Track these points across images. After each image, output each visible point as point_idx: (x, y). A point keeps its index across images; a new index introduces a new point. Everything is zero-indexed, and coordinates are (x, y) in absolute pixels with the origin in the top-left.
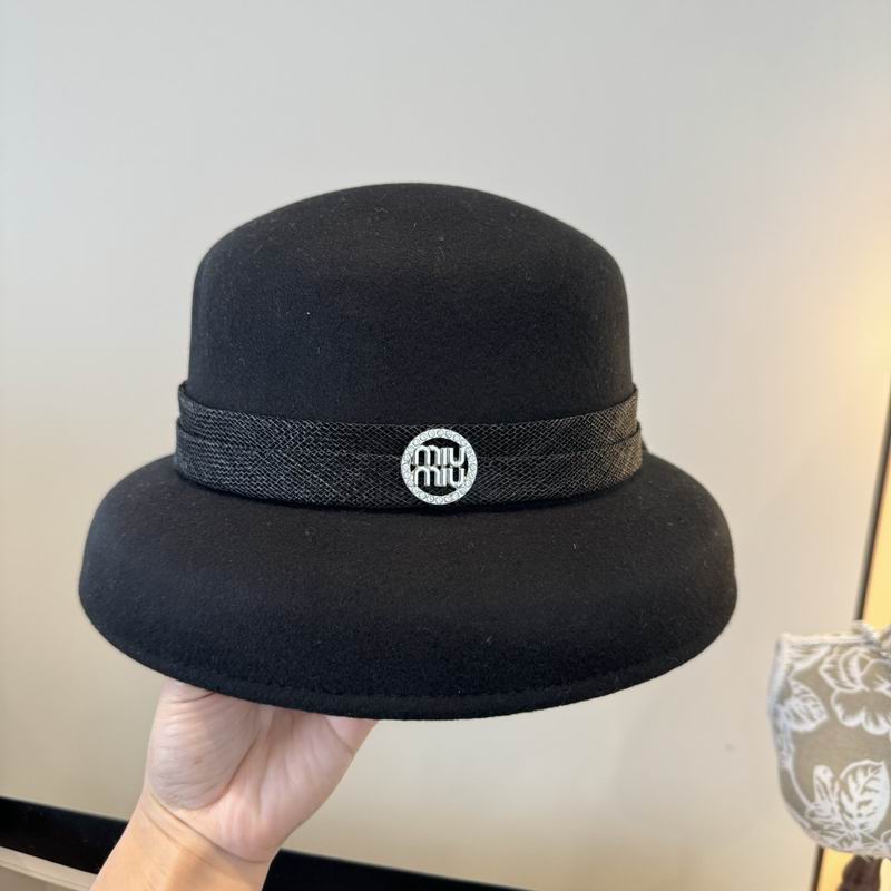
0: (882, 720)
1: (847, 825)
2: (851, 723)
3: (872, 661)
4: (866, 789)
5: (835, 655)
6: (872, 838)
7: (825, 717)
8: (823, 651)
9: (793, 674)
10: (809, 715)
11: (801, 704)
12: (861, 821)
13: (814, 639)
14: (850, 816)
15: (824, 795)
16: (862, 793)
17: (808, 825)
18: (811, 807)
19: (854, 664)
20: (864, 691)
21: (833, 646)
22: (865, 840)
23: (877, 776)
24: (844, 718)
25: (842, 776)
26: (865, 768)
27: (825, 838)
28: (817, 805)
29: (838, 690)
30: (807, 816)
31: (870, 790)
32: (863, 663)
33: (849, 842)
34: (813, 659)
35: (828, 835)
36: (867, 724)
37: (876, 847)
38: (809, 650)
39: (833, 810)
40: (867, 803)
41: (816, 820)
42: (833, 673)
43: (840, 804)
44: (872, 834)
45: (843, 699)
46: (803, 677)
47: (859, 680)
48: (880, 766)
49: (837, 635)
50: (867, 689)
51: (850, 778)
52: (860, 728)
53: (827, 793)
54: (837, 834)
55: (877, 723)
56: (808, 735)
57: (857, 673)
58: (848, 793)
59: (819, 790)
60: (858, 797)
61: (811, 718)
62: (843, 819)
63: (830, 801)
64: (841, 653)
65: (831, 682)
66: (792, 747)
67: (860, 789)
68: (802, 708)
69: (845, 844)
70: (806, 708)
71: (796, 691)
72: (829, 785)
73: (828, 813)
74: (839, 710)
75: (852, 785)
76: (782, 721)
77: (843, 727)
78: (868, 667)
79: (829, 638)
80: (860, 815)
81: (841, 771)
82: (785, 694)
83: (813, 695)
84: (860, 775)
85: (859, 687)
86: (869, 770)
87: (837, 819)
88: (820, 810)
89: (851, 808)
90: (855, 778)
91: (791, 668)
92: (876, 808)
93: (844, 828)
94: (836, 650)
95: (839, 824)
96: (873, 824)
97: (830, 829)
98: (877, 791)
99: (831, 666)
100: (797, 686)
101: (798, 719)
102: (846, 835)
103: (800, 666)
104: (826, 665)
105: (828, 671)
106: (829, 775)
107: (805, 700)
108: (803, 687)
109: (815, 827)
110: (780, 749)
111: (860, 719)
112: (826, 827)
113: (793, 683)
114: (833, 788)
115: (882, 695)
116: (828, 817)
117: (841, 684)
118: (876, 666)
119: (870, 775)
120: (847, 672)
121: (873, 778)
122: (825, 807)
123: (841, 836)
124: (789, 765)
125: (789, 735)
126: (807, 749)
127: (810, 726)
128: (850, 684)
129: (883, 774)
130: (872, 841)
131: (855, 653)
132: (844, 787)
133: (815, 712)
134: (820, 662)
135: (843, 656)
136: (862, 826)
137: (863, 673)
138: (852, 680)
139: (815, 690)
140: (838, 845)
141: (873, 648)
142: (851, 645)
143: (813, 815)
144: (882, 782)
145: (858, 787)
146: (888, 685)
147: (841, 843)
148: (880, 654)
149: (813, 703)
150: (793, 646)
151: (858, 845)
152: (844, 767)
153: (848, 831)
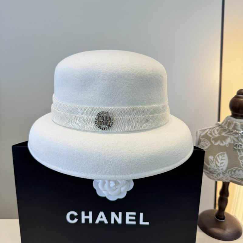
0: (224, 142)
2: (216, 144)
3: (220, 129)
4: (222, 160)
6: (225, 173)
7: (210, 144)
8: (208, 130)
9: (201, 136)
11: (204, 143)
12: (221, 168)
13: (205, 128)
14: (219, 167)
15: (212, 162)
17: (208, 172)
18: (209, 167)
20: (218, 136)
21: (210, 129)
22: (223, 174)
24: (215, 143)
25: (216, 157)
26: (221, 154)
29: (212, 137)
30: (208, 170)
31: (223, 160)
32: (218, 130)
33: (219, 174)
34: (205, 132)
36: (220, 143)
37: (226, 176)
38: (204, 130)
39: (214, 166)
40: (222, 163)
41: (210, 170)
43: (216, 164)
44: (225, 172)
46: (203, 137)
48: (225, 153)
50: (219, 135)
51: (218, 158)
52: (219, 145)
55: (222, 143)
57: (216, 132)
58: (217, 161)
59: (210, 162)
60: (220, 162)
61: (207, 145)
62: (217, 168)
64: (212, 129)
65: (210, 136)
67: (220, 160)
68: (204, 144)
69: (218, 175)
70: (205, 143)
71: (202, 140)
72: (212, 160)
74: (213, 142)
75: (218, 159)
77: (215, 146)
78: (219, 131)
79: (209, 127)
80: (221, 166)
81: (215, 156)
82: (199, 142)
83: (206, 140)
84: (220, 157)
85: (218, 135)
87: (216, 168)
88: (211, 167)
89: (219, 165)
91: (200, 135)
92: (225, 164)
93: (217, 171)
95: (216, 170)
96: (225, 168)
97: (214, 172)
98: (224, 160)
100: (202, 139)
101: (203, 147)
103: (202, 134)
104: (209, 133)
106: (212, 157)
107: (204, 142)
108: (204, 139)
109: (211, 172)
111: (219, 142)
112: (213, 171)
113: (201, 139)
114: (214, 160)
115: (223, 136)
116: (213, 168)
117: (213, 136)
118: (221, 130)
119: (222, 156)
122: (212, 165)
123: (217, 173)
128: (215, 135)
129: (226, 155)
130: (225, 174)
133: (207, 144)
134: (207, 132)
135: (213, 130)
136: (222, 169)
137: (218, 132)
138: (215, 134)
139: (207, 139)
140: (217, 177)
141: (220, 126)
142: (214, 128)
143: (210, 169)
144: (226, 157)
145: (220, 159)
146: (224, 133)
147: (217, 175)
148: (222, 127)
149: (207, 142)
150: (200, 131)
151: (221, 175)
152: (216, 155)
153: (219, 171)
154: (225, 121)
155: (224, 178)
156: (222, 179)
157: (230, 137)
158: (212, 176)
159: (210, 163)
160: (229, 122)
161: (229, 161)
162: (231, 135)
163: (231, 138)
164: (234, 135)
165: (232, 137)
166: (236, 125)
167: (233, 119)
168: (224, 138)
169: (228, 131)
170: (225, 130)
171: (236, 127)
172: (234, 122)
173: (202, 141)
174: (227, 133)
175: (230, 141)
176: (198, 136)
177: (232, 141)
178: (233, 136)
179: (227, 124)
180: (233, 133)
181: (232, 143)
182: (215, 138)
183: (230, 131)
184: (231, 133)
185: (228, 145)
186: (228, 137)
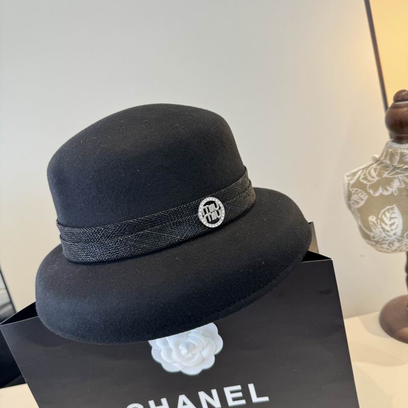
0: (389, 188)
1: (389, 236)
2: (377, 194)
3: (379, 167)
4: (391, 218)
5: (364, 172)
7: (367, 197)
8: (360, 173)
9: (350, 186)
11: (357, 196)
12: (393, 232)
13: (355, 170)
14: (388, 231)
15: (375, 227)
16: (390, 220)
17: (374, 243)
18: (372, 234)
19: (372, 171)
20: (378, 180)
21: (363, 169)
22: (399, 240)
23: (394, 211)
24: (374, 194)
25: (380, 216)
26: (388, 210)
27: (383, 246)
28: (374, 233)
29: (369, 184)
30: (372, 239)
31: (393, 218)
32: (375, 170)
33: (391, 243)
34: (357, 177)
35: (383, 244)
36: (383, 192)
37: (404, 243)
38: (354, 174)
39: (380, 232)
40: (393, 224)
41: (376, 239)
43: (383, 228)
44: (400, 237)
45: (372, 187)
46: (354, 186)
47: (375, 176)
48: (394, 207)
50: (379, 178)
51: (383, 216)
52: (381, 195)
54: (386, 242)
55: (387, 190)
56: (363, 207)
57: (374, 174)
58: (384, 222)
59: (373, 226)
60: (389, 223)
61: (362, 200)
62: (386, 234)
63: (378, 228)
64: (367, 170)
65: (365, 182)
66: (359, 215)
67: (389, 220)
69: (391, 245)
70: (359, 197)
71: (353, 192)
72: (375, 222)
74: (371, 191)
75: (385, 219)
76: (353, 207)
77: (375, 197)
78: (377, 171)
79: (361, 167)
80: (392, 230)
82: (349, 196)
83: (360, 190)
84: (388, 215)
85: (376, 179)
86: (390, 210)
87: (383, 235)
88: (376, 234)
89: (387, 228)
90: (385, 216)
91: (349, 184)
92: (397, 225)
93: (387, 238)
94: (365, 170)
95: (385, 237)
96: (399, 231)
98: (396, 218)
99: (364, 176)
100: (353, 190)
101: (357, 202)
102: (389, 241)
103: (352, 182)
104: (362, 177)
106: (375, 218)
107: (357, 194)
108: (355, 189)
109: (377, 242)
111: (380, 191)
112: (381, 240)
113: (351, 190)
114: (378, 223)
115: (386, 177)
116: (380, 235)
117: (369, 181)
118: (381, 168)
119: (391, 212)
120: (370, 175)
121: (393, 213)
122: (377, 232)
123: (388, 242)
124: (360, 223)
125: (357, 211)
126: (364, 212)
127: (362, 203)
128: (373, 180)
129: (396, 210)
130: (401, 240)
131: (372, 168)
132: (382, 220)
133: (362, 197)
134: (360, 177)
135: (368, 171)
136: (395, 234)
137: (376, 173)
138: (373, 177)
139: (361, 188)
140: (389, 248)
141: (378, 162)
142: (370, 166)
143: (374, 237)
144: (397, 213)
145: (387, 218)
146: (387, 173)
147: (389, 245)
148: (382, 163)
149: (361, 193)
150: (348, 176)
151: (397, 244)
152: (379, 213)
153: (389, 238)
154: (385, 151)
155: (403, 247)
156: (400, 248)
157: (398, 177)
158: (381, 247)
159: (373, 228)
160: (391, 152)
161: (403, 219)
162: (397, 173)
163: (399, 179)
164: (404, 172)
165: (401, 177)
166: (402, 155)
167: (396, 146)
168: (388, 182)
169: (391, 168)
170: (387, 167)
171: (404, 158)
172: (399, 151)
173: (354, 194)
174: (391, 172)
175: (399, 184)
176: (346, 185)
177: (402, 183)
178: (402, 175)
179: (388, 157)
180: (402, 170)
181: (404, 186)
182: (373, 184)
183: (395, 168)
184: (398, 171)
185: (397, 192)
186: (394, 178)
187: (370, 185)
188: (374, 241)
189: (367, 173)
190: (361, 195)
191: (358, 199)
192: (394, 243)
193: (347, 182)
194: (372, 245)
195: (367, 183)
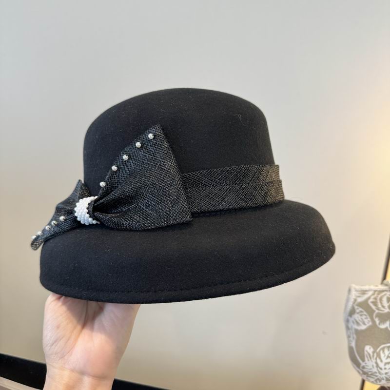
1: (380, 373)
2: (383, 326)
4: (388, 357)
5: (376, 295)
7: (370, 323)
8: (370, 293)
9: (356, 303)
10: (364, 323)
11: (360, 317)
12: (386, 371)
13: (366, 288)
14: (381, 369)
15: (369, 359)
16: (387, 359)
17: (361, 372)
18: (363, 364)
19: (385, 300)
20: (389, 313)
21: (375, 291)
22: (387, 380)
24: (379, 324)
25: (378, 351)
26: (388, 347)
27: (369, 378)
28: (366, 363)
29: (377, 311)
30: (361, 368)
32: (388, 299)
34: (366, 296)
35: (370, 377)
38: (364, 292)
39: (373, 366)
40: (388, 363)
41: (365, 370)
42: (375, 303)
43: (376, 363)
45: (379, 315)
46: (360, 305)
47: (386, 307)
49: (377, 286)
51: (381, 352)
52: (386, 329)
53: (371, 358)
54: (374, 377)
56: (362, 331)
57: (385, 303)
58: (380, 358)
59: (367, 357)
60: (385, 360)
61: (364, 324)
62: (378, 370)
63: (372, 361)
64: (379, 294)
65: (374, 307)
66: (355, 336)
67: (386, 357)
68: (360, 319)
69: (378, 381)
70: (362, 319)
71: (358, 311)
72: (371, 354)
73: (371, 367)
74: (377, 321)
75: (382, 355)
76: (351, 324)
77: (379, 328)
79: (373, 287)
80: (385, 369)
81: (377, 349)
82: (352, 312)
83: (365, 313)
84: (387, 352)
85: (387, 310)
87: (375, 370)
88: (367, 366)
89: (381, 365)
90: (383, 352)
91: (355, 300)
93: (378, 374)
94: (377, 293)
95: (375, 372)
97: (371, 374)
99: (374, 300)
100: (358, 309)
101: (358, 324)
102: (378, 377)
103: (360, 300)
104: (372, 300)
105: (372, 302)
106: (372, 350)
107: (361, 315)
108: (360, 309)
109: (365, 373)
110: (349, 337)
111: (387, 324)
112: (370, 373)
113: (356, 307)
114: (373, 356)
116: (371, 369)
117: (378, 309)
120: (381, 303)
122: (370, 364)
123: (376, 378)
124: (353, 344)
125: (353, 331)
126: (362, 337)
127: (363, 327)
128: (382, 309)
131: (385, 295)
132: (379, 355)
133: (366, 321)
134: (369, 298)
135: (380, 296)
136: (386, 373)
137: (388, 304)
138: (383, 307)
139: (366, 311)
142: (383, 291)
143: (364, 367)
147: (376, 381)
149: (365, 317)
150: (356, 291)
152: (379, 347)
153: (380, 376)
159: (366, 359)
176: (352, 300)
182: (382, 314)
187: (378, 313)
188: (362, 371)
189: (378, 298)
190: (365, 318)
191: (360, 320)
192: (382, 380)
193: (355, 297)
194: (359, 373)
195: (375, 309)
